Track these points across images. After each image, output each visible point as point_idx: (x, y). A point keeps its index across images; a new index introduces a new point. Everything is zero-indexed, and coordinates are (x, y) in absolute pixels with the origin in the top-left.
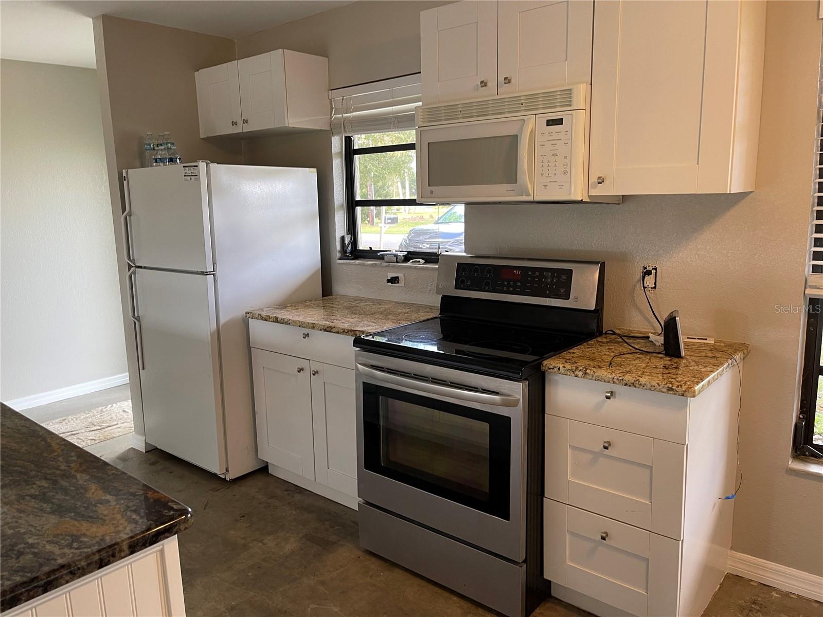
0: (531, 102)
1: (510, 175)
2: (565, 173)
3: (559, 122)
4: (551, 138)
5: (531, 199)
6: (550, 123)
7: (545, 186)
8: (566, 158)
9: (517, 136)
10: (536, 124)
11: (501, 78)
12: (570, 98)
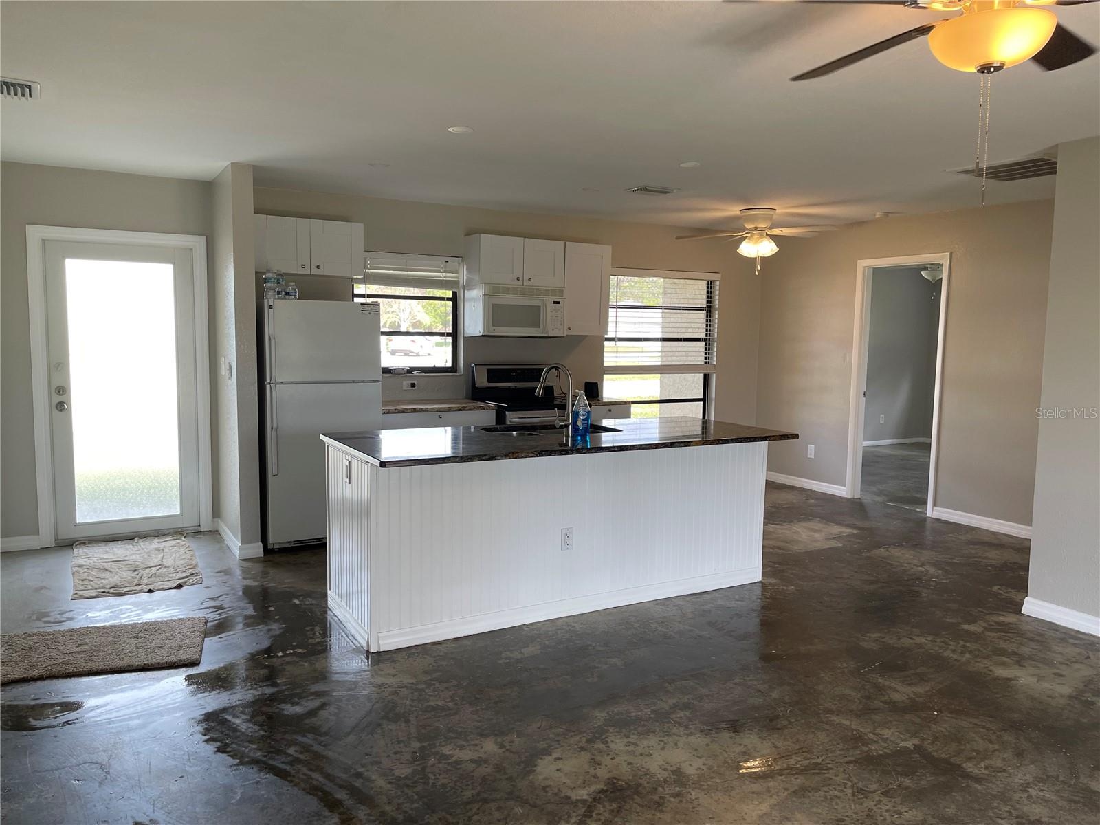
0: (546, 292)
1: (537, 324)
2: (561, 324)
3: (559, 303)
4: (556, 309)
5: (546, 335)
6: (555, 302)
7: (552, 330)
8: (561, 318)
9: (540, 307)
10: (549, 303)
11: (526, 278)
12: (562, 293)
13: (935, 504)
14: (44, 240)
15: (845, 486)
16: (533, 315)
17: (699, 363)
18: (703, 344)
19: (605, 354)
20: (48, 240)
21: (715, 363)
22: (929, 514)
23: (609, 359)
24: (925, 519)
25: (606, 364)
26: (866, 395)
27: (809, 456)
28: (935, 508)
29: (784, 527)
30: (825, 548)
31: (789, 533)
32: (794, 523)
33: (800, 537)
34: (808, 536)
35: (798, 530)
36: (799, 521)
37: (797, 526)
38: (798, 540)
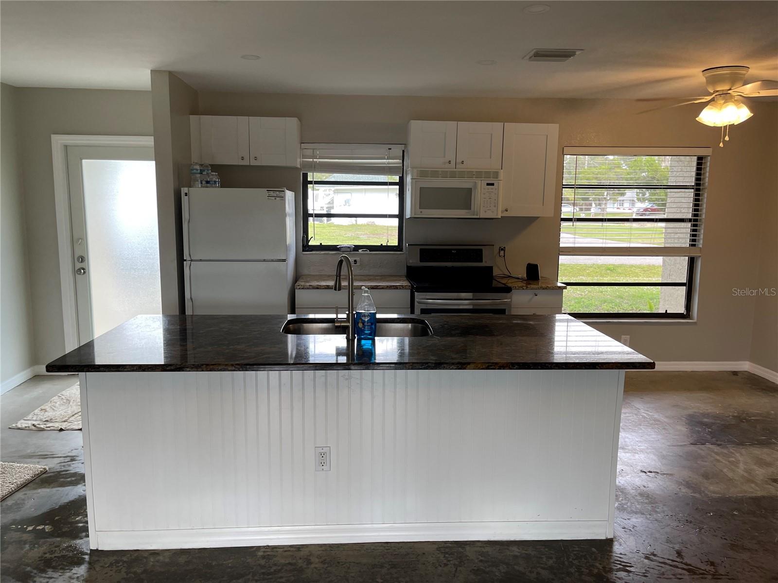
0: (479, 175)
1: (468, 206)
2: (495, 207)
3: (493, 184)
4: (489, 191)
5: (478, 217)
6: (488, 184)
7: (486, 211)
8: (495, 200)
9: (471, 189)
10: (481, 184)
11: (459, 160)
12: (497, 175)
14: (66, 147)
16: (465, 198)
17: (684, 246)
18: (689, 225)
19: (562, 235)
20: (69, 146)
21: (701, 246)
25: (561, 245)
29: (725, 451)
30: (755, 495)
31: (722, 462)
32: (744, 447)
33: (734, 471)
34: (746, 471)
35: (741, 459)
36: (752, 445)
37: (743, 451)
38: (727, 476)
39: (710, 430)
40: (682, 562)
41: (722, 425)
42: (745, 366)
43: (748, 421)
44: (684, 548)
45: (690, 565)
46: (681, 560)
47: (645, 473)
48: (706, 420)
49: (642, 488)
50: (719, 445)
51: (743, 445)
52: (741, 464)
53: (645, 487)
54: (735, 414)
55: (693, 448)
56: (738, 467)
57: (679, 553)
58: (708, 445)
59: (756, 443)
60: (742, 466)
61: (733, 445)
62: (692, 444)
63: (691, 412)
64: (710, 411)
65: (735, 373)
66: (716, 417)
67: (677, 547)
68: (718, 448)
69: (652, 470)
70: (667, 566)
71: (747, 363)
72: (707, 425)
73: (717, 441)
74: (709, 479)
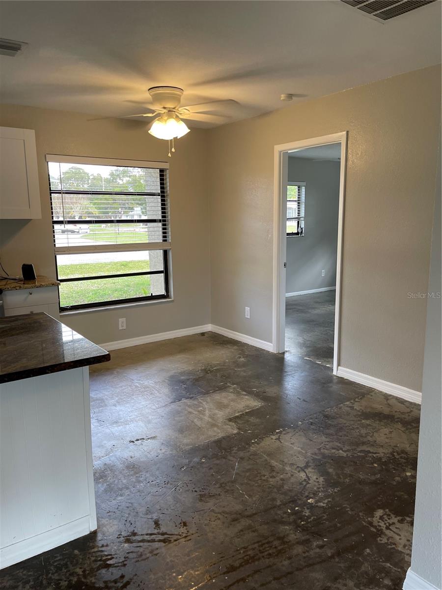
13: (339, 365)
15: (271, 342)
17: (158, 241)
18: (160, 224)
21: (170, 241)
22: (335, 373)
23: (61, 240)
24: (332, 376)
25: (56, 246)
26: (287, 266)
27: (246, 317)
28: (339, 367)
29: (196, 402)
30: (218, 437)
31: (193, 413)
32: (209, 395)
33: (201, 419)
34: (210, 417)
35: (206, 406)
36: (215, 391)
37: (208, 399)
38: (197, 425)
39: (185, 386)
40: (159, 534)
41: (194, 379)
42: (209, 328)
43: (211, 372)
44: (161, 516)
45: (166, 534)
46: (158, 531)
47: (133, 442)
48: (182, 378)
49: (130, 459)
50: (191, 398)
51: (208, 394)
52: (207, 411)
53: (131, 457)
54: (203, 368)
55: (173, 406)
56: (204, 415)
57: (157, 524)
58: (184, 400)
59: (217, 389)
60: (207, 412)
61: (201, 396)
62: (172, 402)
63: (172, 373)
64: (186, 369)
65: (203, 334)
66: (190, 373)
67: (155, 516)
68: (191, 401)
69: (139, 438)
70: (145, 544)
71: (210, 325)
72: (183, 382)
73: (190, 394)
74: (184, 432)
